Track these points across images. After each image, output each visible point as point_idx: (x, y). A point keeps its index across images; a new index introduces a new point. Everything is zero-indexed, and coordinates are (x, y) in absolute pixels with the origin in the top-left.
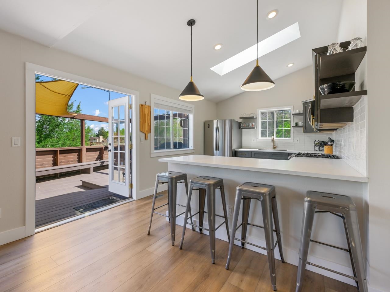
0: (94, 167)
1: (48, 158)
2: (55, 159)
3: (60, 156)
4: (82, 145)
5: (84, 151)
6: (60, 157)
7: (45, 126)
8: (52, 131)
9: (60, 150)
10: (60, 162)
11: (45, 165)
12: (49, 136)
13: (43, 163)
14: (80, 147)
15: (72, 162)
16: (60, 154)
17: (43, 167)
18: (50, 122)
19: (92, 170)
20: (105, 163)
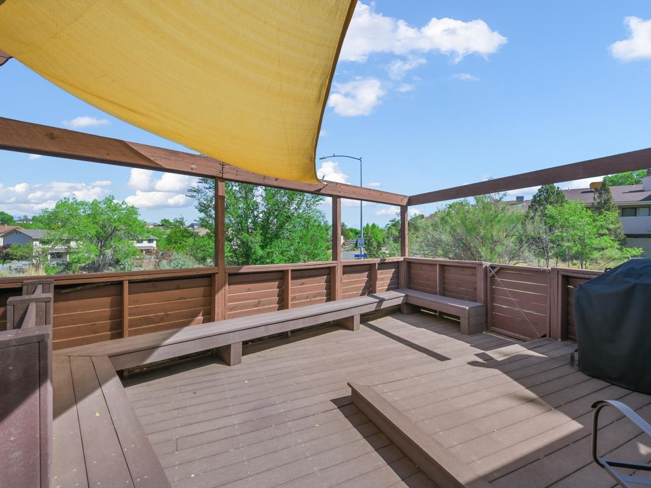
0: (361, 314)
1: (270, 288)
2: (283, 291)
3: (291, 284)
4: (335, 257)
5: (339, 271)
6: (293, 286)
7: (271, 218)
8: (281, 227)
9: (292, 271)
10: (293, 299)
11: (264, 305)
12: (277, 236)
13: (260, 301)
14: (330, 262)
15: (315, 297)
16: (293, 278)
17: (260, 312)
18: (278, 211)
19: (357, 320)
20: (384, 302)
